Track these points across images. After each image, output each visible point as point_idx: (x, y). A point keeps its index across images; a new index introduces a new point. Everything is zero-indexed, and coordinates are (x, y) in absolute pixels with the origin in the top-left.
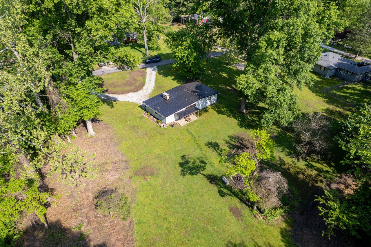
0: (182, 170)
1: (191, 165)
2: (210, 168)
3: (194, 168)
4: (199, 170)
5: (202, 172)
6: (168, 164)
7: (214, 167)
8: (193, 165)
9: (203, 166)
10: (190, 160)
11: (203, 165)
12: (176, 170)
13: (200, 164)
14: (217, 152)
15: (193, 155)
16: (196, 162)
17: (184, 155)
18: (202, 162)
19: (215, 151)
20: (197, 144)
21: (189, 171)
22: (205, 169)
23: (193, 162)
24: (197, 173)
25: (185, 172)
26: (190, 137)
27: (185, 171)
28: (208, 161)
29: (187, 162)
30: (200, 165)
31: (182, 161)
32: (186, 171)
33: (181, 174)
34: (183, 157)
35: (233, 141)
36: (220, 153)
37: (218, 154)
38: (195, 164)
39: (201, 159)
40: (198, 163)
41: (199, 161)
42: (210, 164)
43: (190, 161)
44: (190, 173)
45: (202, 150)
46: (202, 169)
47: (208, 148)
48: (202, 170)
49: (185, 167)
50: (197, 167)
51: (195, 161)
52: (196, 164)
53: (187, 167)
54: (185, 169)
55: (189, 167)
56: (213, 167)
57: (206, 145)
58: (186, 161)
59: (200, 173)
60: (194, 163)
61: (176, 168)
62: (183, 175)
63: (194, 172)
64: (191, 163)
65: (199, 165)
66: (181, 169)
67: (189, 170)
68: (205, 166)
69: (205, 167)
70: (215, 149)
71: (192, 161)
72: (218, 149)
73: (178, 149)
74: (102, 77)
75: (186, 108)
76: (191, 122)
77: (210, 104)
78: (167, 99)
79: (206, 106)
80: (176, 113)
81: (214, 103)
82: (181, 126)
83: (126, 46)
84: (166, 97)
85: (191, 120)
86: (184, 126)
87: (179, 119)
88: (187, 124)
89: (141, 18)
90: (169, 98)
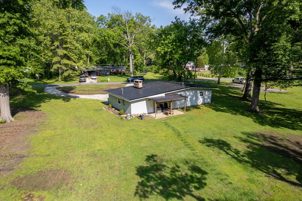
0: (142, 184)
1: (167, 173)
2: (219, 185)
3: (174, 181)
4: (187, 187)
5: (196, 193)
6: (110, 168)
7: (230, 183)
8: (172, 175)
9: (198, 179)
10: (164, 163)
11: (199, 175)
12: (124, 183)
13: (189, 173)
14: (227, 154)
15: (173, 157)
16: (180, 169)
17: (154, 154)
18: (195, 169)
19: (222, 151)
20: (182, 140)
21: (161, 188)
22: (205, 184)
23: (173, 168)
24: (183, 194)
25: (149, 189)
26: (170, 131)
27: (148, 187)
28: (212, 170)
29: (157, 168)
30: (191, 176)
31: (145, 164)
32: (151, 186)
33: (137, 193)
34: (150, 158)
35: (254, 139)
36: (236, 156)
37: (231, 157)
38: (177, 173)
39: (192, 163)
40: (185, 170)
41: (186, 168)
42: (215, 176)
43: (164, 166)
44: (162, 193)
45: (194, 150)
46: (196, 185)
47: (207, 147)
48: (197, 188)
49: (152, 178)
50: (183, 179)
51: (178, 167)
52: (180, 173)
53: (156, 177)
54: (149, 181)
55: (162, 177)
56: (226, 182)
57: (200, 142)
58: (156, 165)
59: (193, 196)
60: (174, 170)
61: (126, 179)
62: (140, 196)
63: (174, 190)
64: (169, 170)
65: (187, 174)
66: (140, 181)
67: (159, 184)
68: (205, 179)
69: (204, 181)
70: (221, 148)
71: (170, 166)
72: (229, 149)
73: (142, 145)
74: (76, 86)
75: (165, 94)
76: (174, 116)
77: (202, 103)
78: (140, 87)
79: (196, 104)
80: (148, 97)
81: (208, 103)
82: (156, 119)
83: (114, 75)
84: (138, 84)
85: (173, 113)
86: (161, 119)
87: (153, 113)
88: (166, 117)
89: (128, 42)
90: (142, 86)
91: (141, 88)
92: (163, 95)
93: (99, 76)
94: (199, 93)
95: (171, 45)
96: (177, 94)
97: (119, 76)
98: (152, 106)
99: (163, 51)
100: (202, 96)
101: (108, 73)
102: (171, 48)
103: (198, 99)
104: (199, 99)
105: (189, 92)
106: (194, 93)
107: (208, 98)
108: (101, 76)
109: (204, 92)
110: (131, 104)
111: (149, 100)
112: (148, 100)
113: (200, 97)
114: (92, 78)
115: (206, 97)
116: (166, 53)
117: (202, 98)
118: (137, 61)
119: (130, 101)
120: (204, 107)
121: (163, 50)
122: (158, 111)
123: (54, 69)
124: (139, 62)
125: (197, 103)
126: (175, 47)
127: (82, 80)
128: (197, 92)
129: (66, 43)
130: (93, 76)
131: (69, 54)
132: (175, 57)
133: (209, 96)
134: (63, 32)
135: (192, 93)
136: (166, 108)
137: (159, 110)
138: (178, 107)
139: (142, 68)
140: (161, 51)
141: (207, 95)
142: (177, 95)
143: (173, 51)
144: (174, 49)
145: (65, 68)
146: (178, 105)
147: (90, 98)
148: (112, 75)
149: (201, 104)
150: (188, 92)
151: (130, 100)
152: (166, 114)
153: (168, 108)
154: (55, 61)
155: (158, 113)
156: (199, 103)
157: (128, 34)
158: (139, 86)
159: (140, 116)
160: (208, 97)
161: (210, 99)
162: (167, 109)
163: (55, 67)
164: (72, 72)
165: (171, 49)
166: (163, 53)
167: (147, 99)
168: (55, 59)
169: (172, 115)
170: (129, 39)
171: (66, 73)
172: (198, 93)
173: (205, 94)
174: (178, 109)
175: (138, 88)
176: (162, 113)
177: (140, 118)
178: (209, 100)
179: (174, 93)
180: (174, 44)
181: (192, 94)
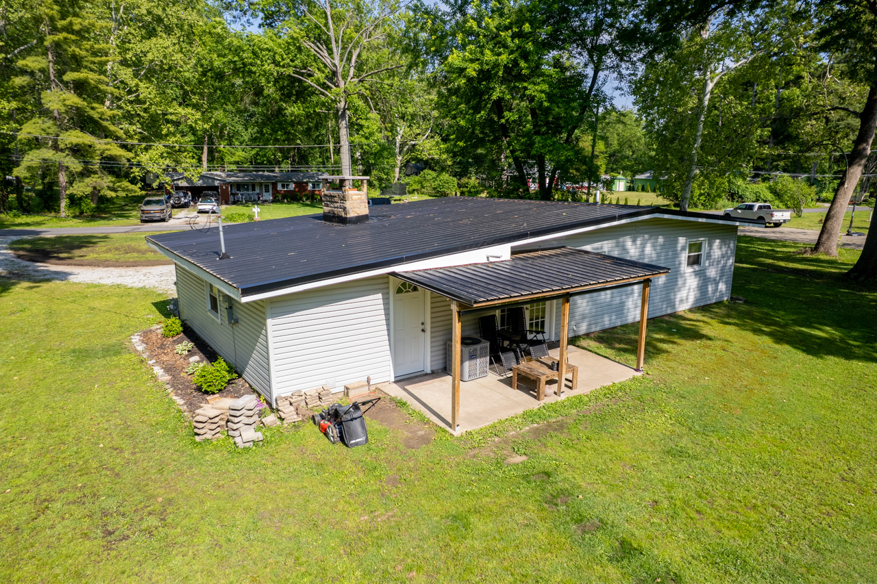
74: (111, 236)
75: (514, 252)
76: (580, 399)
77: (697, 301)
78: (352, 214)
79: (669, 312)
80: (398, 269)
81: (719, 303)
82: (457, 432)
83: (289, 203)
84: (343, 199)
85: (570, 376)
86: (494, 431)
87: (434, 374)
88: (527, 416)
89: (334, 73)
90: (364, 210)
91: (360, 219)
92: (502, 252)
93: (235, 203)
94: (683, 249)
95: (513, 37)
96: (586, 252)
97: (307, 205)
98: (428, 327)
99: (476, 66)
100: (696, 267)
101: (268, 196)
102: (512, 52)
103: (680, 282)
104: (684, 283)
105: (639, 242)
106: (663, 246)
107: (721, 276)
108: (242, 204)
109: (705, 247)
110: (270, 322)
111: (409, 285)
112: (399, 291)
113: (687, 270)
114: (200, 207)
115: (712, 272)
116: (486, 75)
117: (696, 273)
118: (367, 138)
119: (245, 300)
120: (712, 327)
121: (472, 61)
122: (467, 364)
123: (29, 168)
124: (376, 142)
125: (674, 306)
126: (530, 46)
127: (148, 212)
128: (676, 242)
129: (77, 63)
130: (204, 201)
131: (93, 108)
132: (528, 92)
133: (724, 266)
134: (63, 18)
135: (654, 246)
136: (518, 343)
137: (472, 357)
138: (583, 329)
139: (387, 174)
140: (464, 65)
141: (719, 262)
142: (579, 258)
143: (523, 64)
144: (525, 55)
145: (75, 165)
146: (584, 317)
147: (119, 281)
148: (282, 202)
149: (691, 310)
150: (634, 241)
151: (246, 292)
152: (528, 384)
153: (530, 337)
154: (30, 133)
155: (466, 377)
156: (681, 301)
157: (334, 45)
158: (348, 205)
159: (335, 415)
160: (722, 273)
161: (726, 283)
162: (523, 346)
163: (33, 158)
164: (114, 183)
165: (512, 57)
166: (474, 74)
167: (394, 283)
168: (31, 129)
169: (566, 394)
170: (337, 62)
171: (81, 184)
172: (679, 246)
173: (709, 256)
174: (584, 343)
175: (343, 220)
176: (492, 378)
177: (334, 431)
178: (722, 287)
179: (559, 244)
180: (527, 27)
181: (654, 255)
